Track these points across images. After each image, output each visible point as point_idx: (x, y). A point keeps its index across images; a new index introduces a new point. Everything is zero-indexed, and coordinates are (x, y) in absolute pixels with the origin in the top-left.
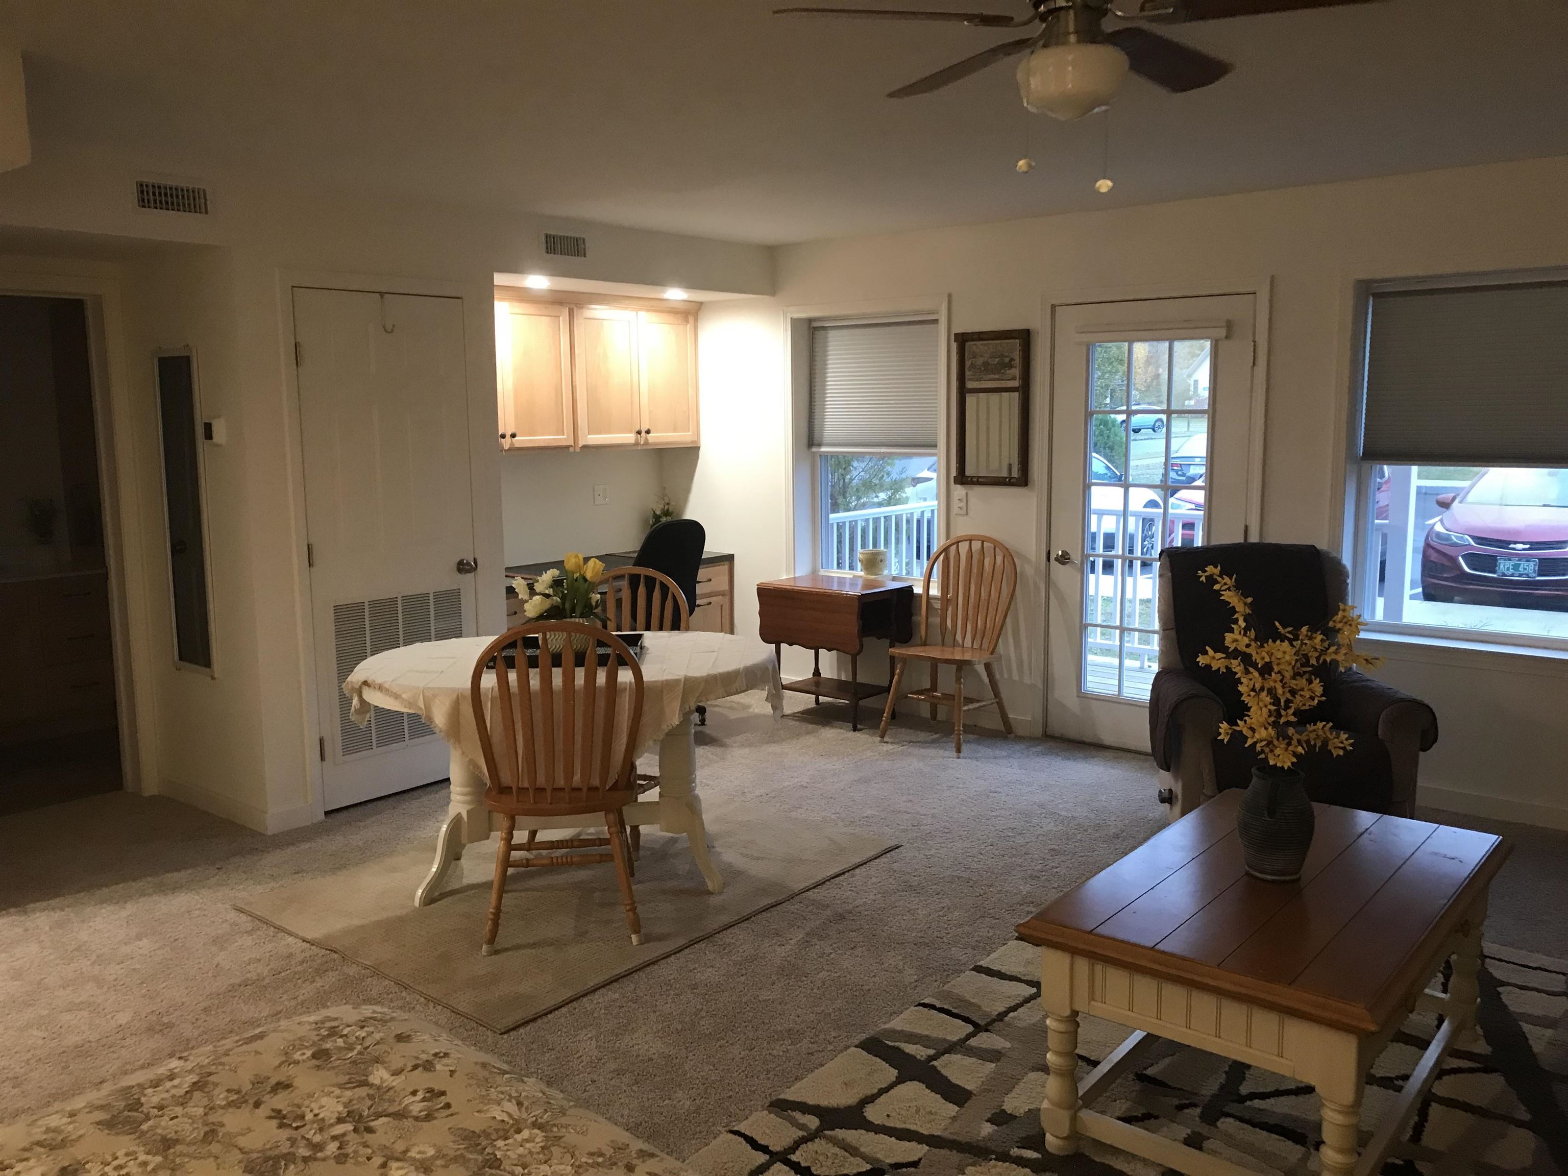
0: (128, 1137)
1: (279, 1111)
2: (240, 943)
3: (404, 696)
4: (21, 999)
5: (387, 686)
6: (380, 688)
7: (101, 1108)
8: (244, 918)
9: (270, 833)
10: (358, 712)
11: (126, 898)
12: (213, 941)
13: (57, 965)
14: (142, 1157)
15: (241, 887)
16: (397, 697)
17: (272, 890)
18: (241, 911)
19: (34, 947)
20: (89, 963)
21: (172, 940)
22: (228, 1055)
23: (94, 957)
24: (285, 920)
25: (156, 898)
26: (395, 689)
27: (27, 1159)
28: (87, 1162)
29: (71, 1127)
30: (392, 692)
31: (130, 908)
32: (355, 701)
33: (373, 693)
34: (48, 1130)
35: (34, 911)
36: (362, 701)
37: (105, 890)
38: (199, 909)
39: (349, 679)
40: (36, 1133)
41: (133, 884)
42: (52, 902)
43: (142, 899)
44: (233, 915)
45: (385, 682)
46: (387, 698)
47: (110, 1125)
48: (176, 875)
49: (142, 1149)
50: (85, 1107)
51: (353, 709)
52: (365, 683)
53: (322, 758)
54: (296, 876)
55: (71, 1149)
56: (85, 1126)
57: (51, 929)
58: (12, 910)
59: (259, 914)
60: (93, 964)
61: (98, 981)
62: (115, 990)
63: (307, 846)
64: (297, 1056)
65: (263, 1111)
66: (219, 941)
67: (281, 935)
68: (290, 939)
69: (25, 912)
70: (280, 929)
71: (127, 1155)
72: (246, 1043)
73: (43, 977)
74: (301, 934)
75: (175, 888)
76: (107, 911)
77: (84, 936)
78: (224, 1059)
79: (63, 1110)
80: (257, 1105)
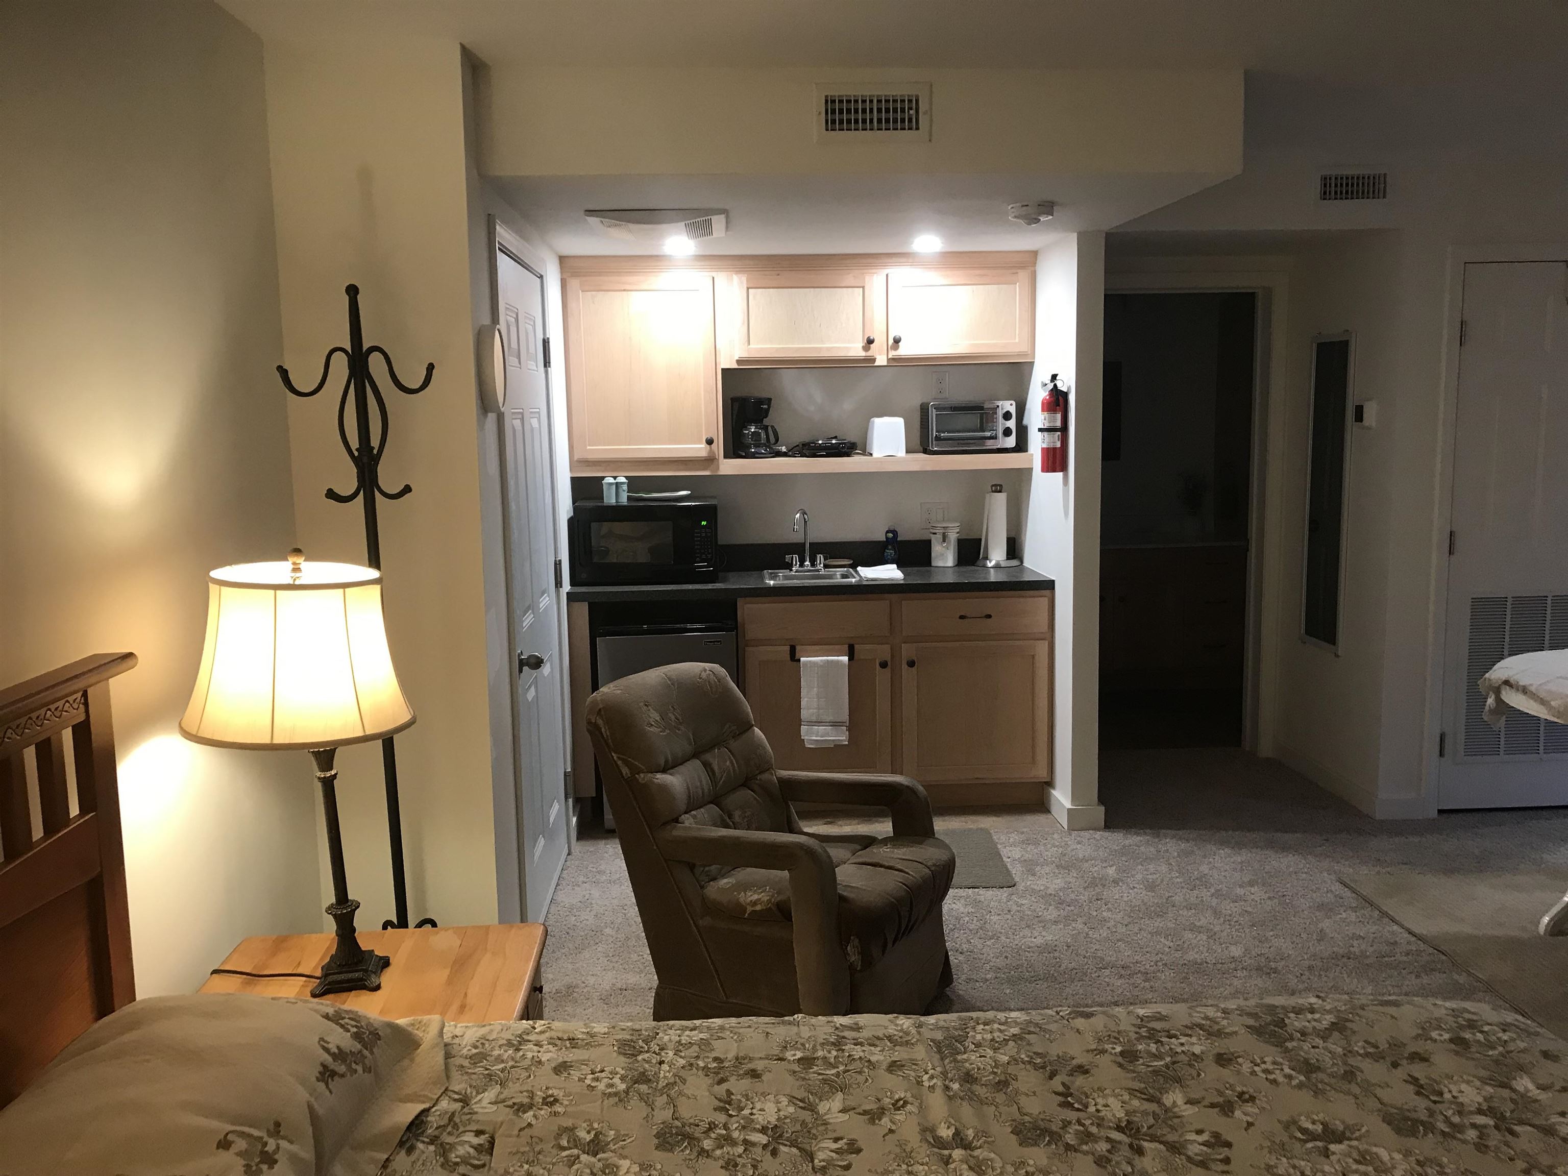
0: (1275, 1049)
1: (1417, 1079)
2: (1344, 915)
3: (1553, 703)
4: (1153, 909)
5: (1533, 689)
6: (1524, 690)
7: (1250, 1015)
8: (1348, 893)
9: (1379, 816)
10: (1492, 712)
11: (1239, 846)
12: (1318, 907)
13: (1182, 888)
14: (1287, 1071)
15: (1347, 863)
16: (1542, 702)
17: (1378, 873)
18: (1345, 885)
19: (1164, 868)
20: (1209, 894)
21: (1280, 894)
22: (1363, 1009)
23: (1213, 890)
24: (1389, 906)
25: (1268, 852)
26: (1542, 695)
27: (1190, 1036)
28: (1239, 1057)
29: (1225, 1022)
30: (1538, 697)
31: (1244, 856)
32: (1491, 701)
33: (1514, 694)
34: (1206, 1018)
35: (1166, 836)
36: (1499, 700)
37: (1224, 833)
38: (1306, 873)
39: (1487, 675)
40: (1196, 1017)
41: (1248, 834)
42: (1180, 833)
43: (1254, 850)
44: (1337, 888)
45: (1531, 685)
46: (1532, 702)
47: (1257, 1031)
48: (1287, 836)
49: (1287, 1063)
50: (1236, 1009)
51: (1487, 708)
52: (1507, 683)
53: (1441, 754)
54: (1404, 866)
55: (1226, 1040)
56: (1235, 1025)
57: (1179, 856)
58: (1148, 831)
59: (1365, 894)
60: (1212, 895)
61: (1216, 913)
62: (1229, 925)
63: (1416, 839)
64: (1434, 1034)
65: (1400, 1073)
66: (1326, 909)
67: (1386, 920)
68: (1395, 927)
69: (1158, 836)
70: (1384, 914)
71: (1274, 1063)
72: (1381, 1005)
73: (1170, 894)
74: (1406, 925)
75: (1285, 848)
76: (1224, 852)
77: (1204, 869)
78: (1361, 1012)
79: (1217, 1006)
80: (1395, 1065)
